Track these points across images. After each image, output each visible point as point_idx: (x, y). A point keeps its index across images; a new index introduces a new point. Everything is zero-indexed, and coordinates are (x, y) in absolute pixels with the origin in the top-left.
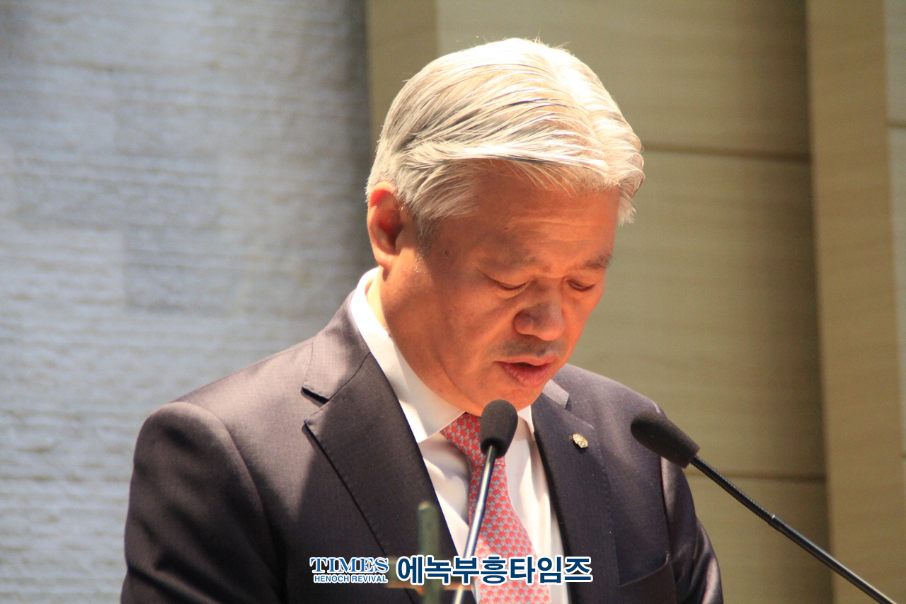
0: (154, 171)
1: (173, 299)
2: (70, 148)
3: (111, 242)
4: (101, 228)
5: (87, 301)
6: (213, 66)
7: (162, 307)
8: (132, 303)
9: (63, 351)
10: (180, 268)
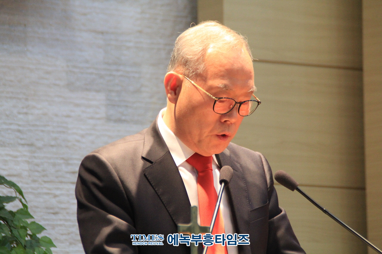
0: (118, 70)
1: (123, 118)
2: (87, 61)
3: (101, 97)
4: (98, 91)
5: (92, 118)
6: (140, 32)
7: (119, 121)
8: (108, 119)
9: (83, 136)
10: (127, 106)
